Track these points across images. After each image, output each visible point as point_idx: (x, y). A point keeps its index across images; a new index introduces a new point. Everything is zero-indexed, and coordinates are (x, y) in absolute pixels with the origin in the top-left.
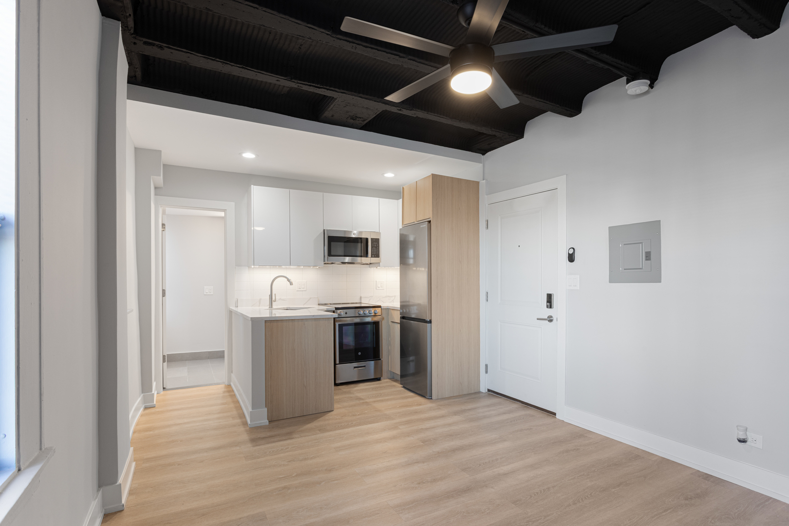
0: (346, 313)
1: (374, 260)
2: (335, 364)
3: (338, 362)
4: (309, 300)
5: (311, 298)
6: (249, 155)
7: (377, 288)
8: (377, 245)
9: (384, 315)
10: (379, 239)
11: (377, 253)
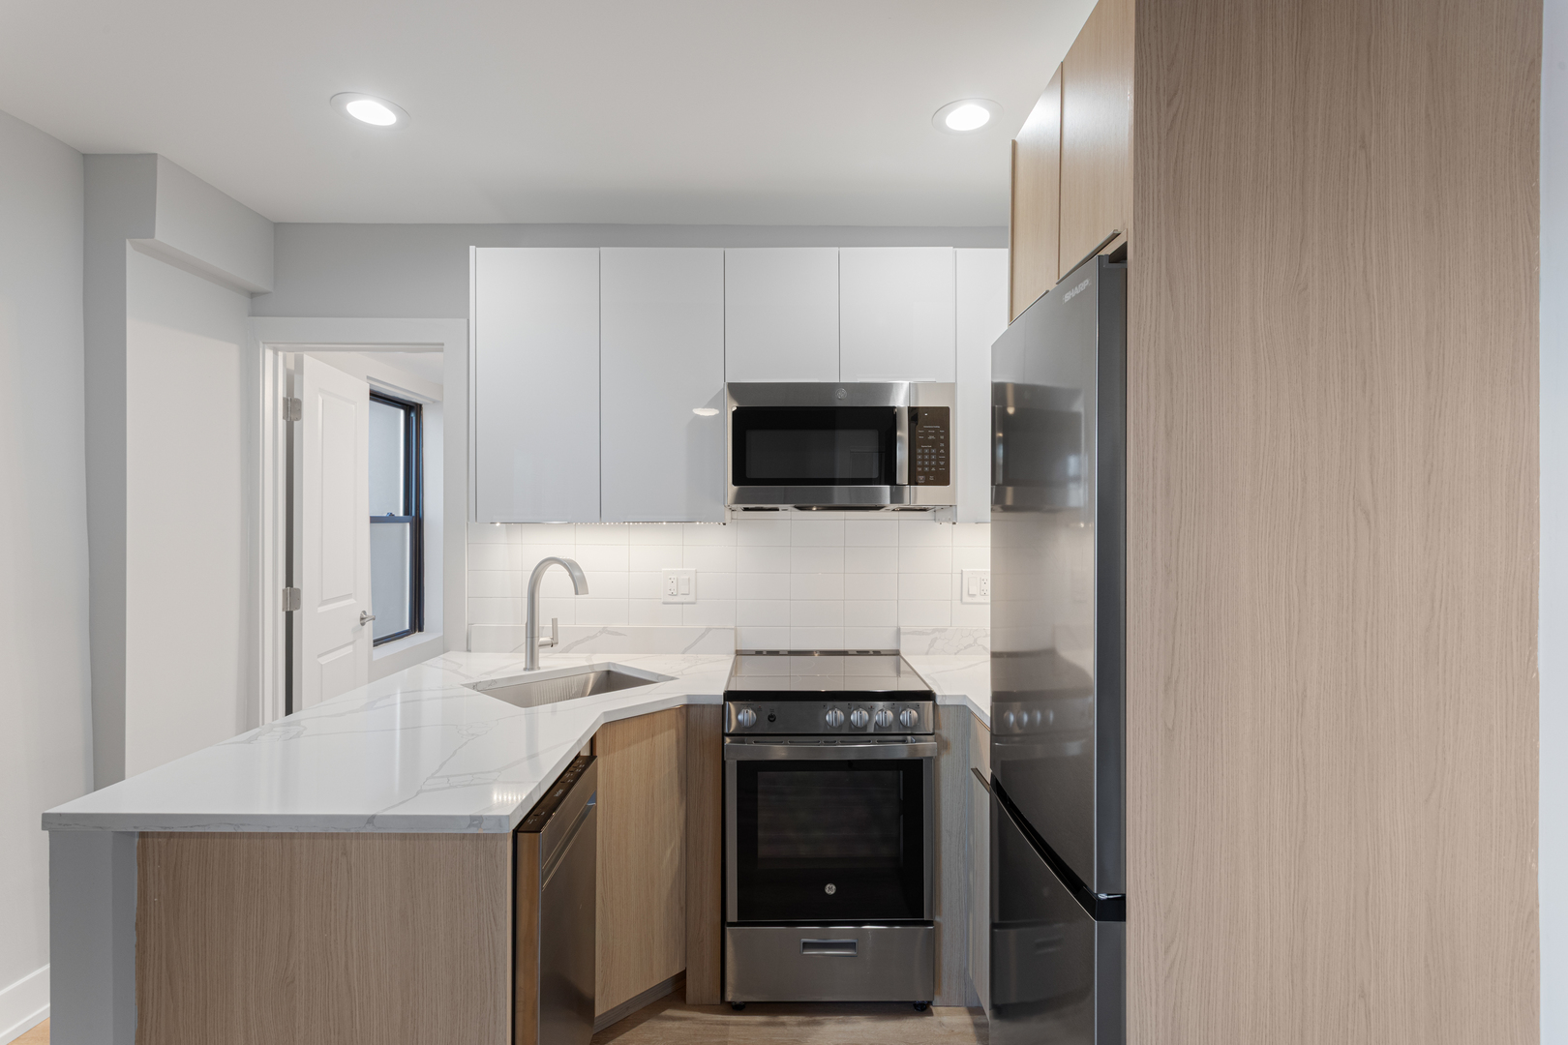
0: (772, 718)
1: (925, 494)
2: (724, 923)
3: (732, 915)
4: (702, 636)
5: (708, 630)
6: (371, 112)
7: (966, 599)
8: (937, 433)
9: (945, 732)
10: (947, 409)
11: (938, 466)
